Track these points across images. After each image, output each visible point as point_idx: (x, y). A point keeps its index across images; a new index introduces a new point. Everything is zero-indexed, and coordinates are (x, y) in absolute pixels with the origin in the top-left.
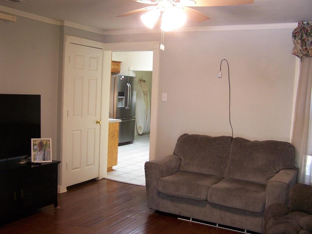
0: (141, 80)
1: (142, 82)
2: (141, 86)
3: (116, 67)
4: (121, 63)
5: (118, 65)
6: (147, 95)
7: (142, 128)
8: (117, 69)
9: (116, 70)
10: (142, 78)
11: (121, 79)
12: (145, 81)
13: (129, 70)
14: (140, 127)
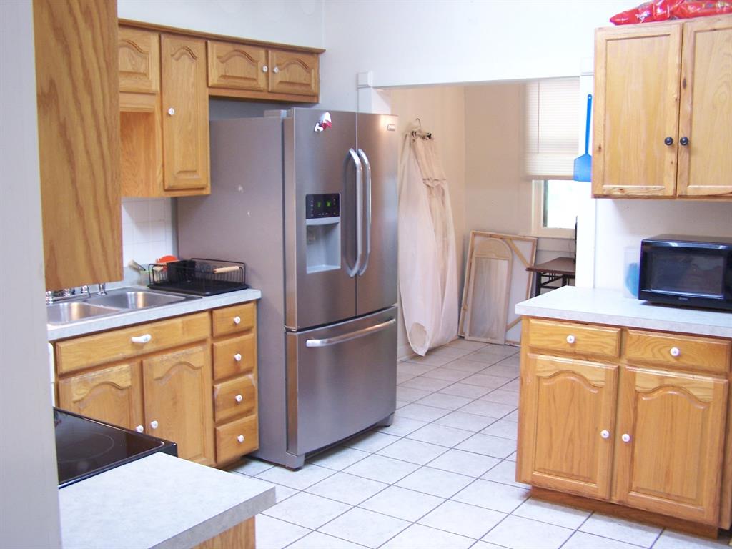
0: (414, 133)
1: (419, 140)
2: (416, 158)
3: (297, 73)
4: (321, 57)
5: (305, 66)
6: (443, 194)
7: (427, 329)
8: (301, 84)
9: (298, 89)
10: (417, 124)
11: (318, 127)
12: (429, 136)
13: (358, 87)
14: (420, 328)
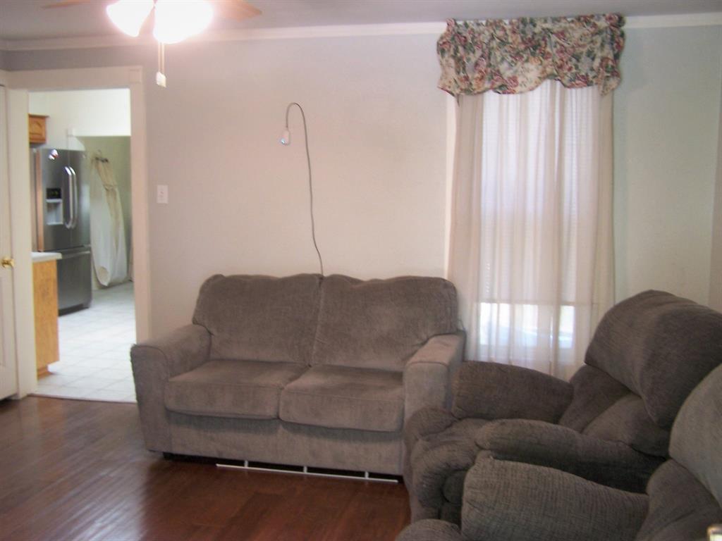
0: (97, 159)
1: (100, 163)
2: (99, 173)
3: (36, 129)
4: (47, 120)
5: (39, 124)
6: (115, 194)
8: (39, 134)
9: (37, 136)
10: (99, 153)
11: (52, 157)
12: (106, 160)
13: (68, 136)
14: (103, 269)
